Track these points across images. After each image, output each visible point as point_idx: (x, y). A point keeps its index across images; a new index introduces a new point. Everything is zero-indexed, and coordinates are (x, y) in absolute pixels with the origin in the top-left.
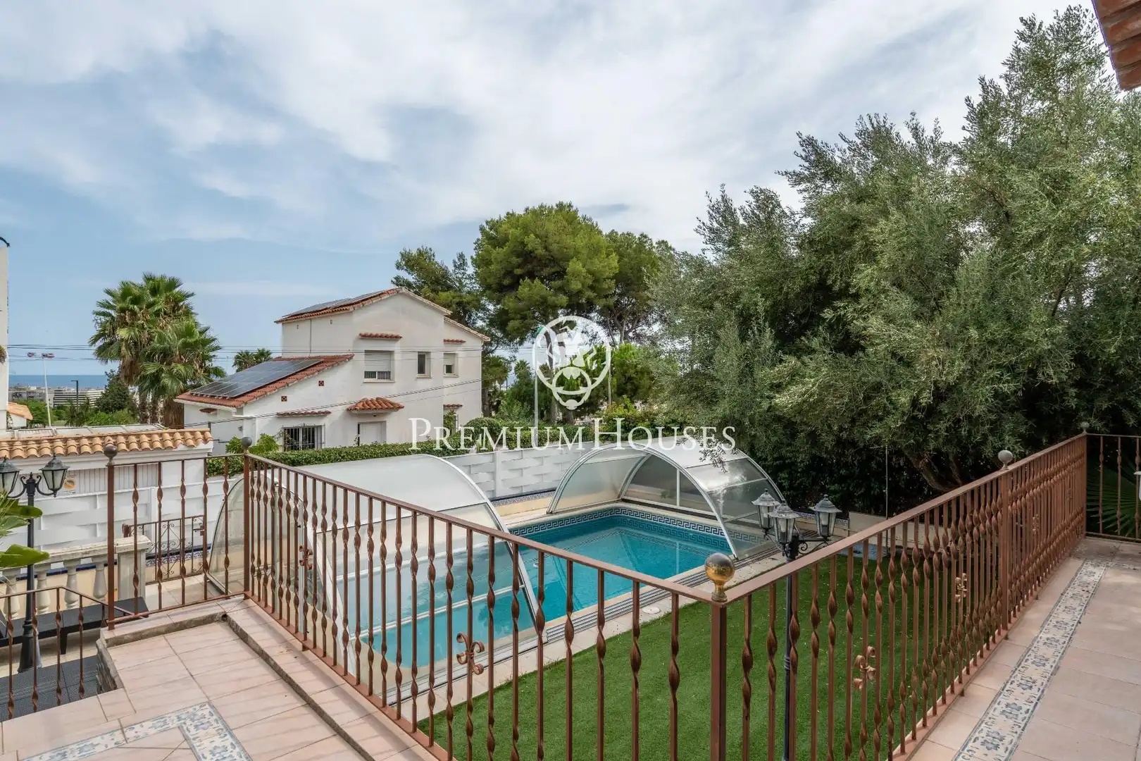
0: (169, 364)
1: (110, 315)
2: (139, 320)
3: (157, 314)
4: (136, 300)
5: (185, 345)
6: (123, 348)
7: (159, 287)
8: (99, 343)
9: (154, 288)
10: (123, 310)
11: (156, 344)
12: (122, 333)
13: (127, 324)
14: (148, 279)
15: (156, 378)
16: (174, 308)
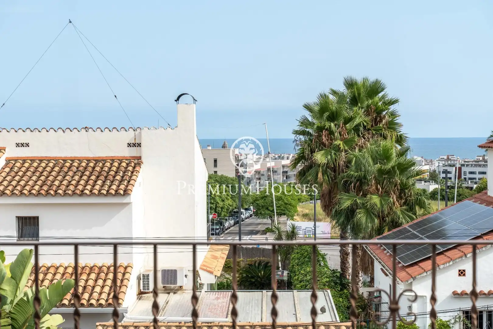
0: (365, 195)
1: (309, 134)
2: (336, 140)
3: (356, 129)
4: (333, 117)
5: (381, 172)
6: (320, 175)
7: (359, 94)
8: (300, 167)
9: (354, 96)
10: (320, 129)
11: (352, 172)
12: (320, 157)
13: (325, 145)
14: (350, 84)
15: (351, 212)
16: (376, 119)
